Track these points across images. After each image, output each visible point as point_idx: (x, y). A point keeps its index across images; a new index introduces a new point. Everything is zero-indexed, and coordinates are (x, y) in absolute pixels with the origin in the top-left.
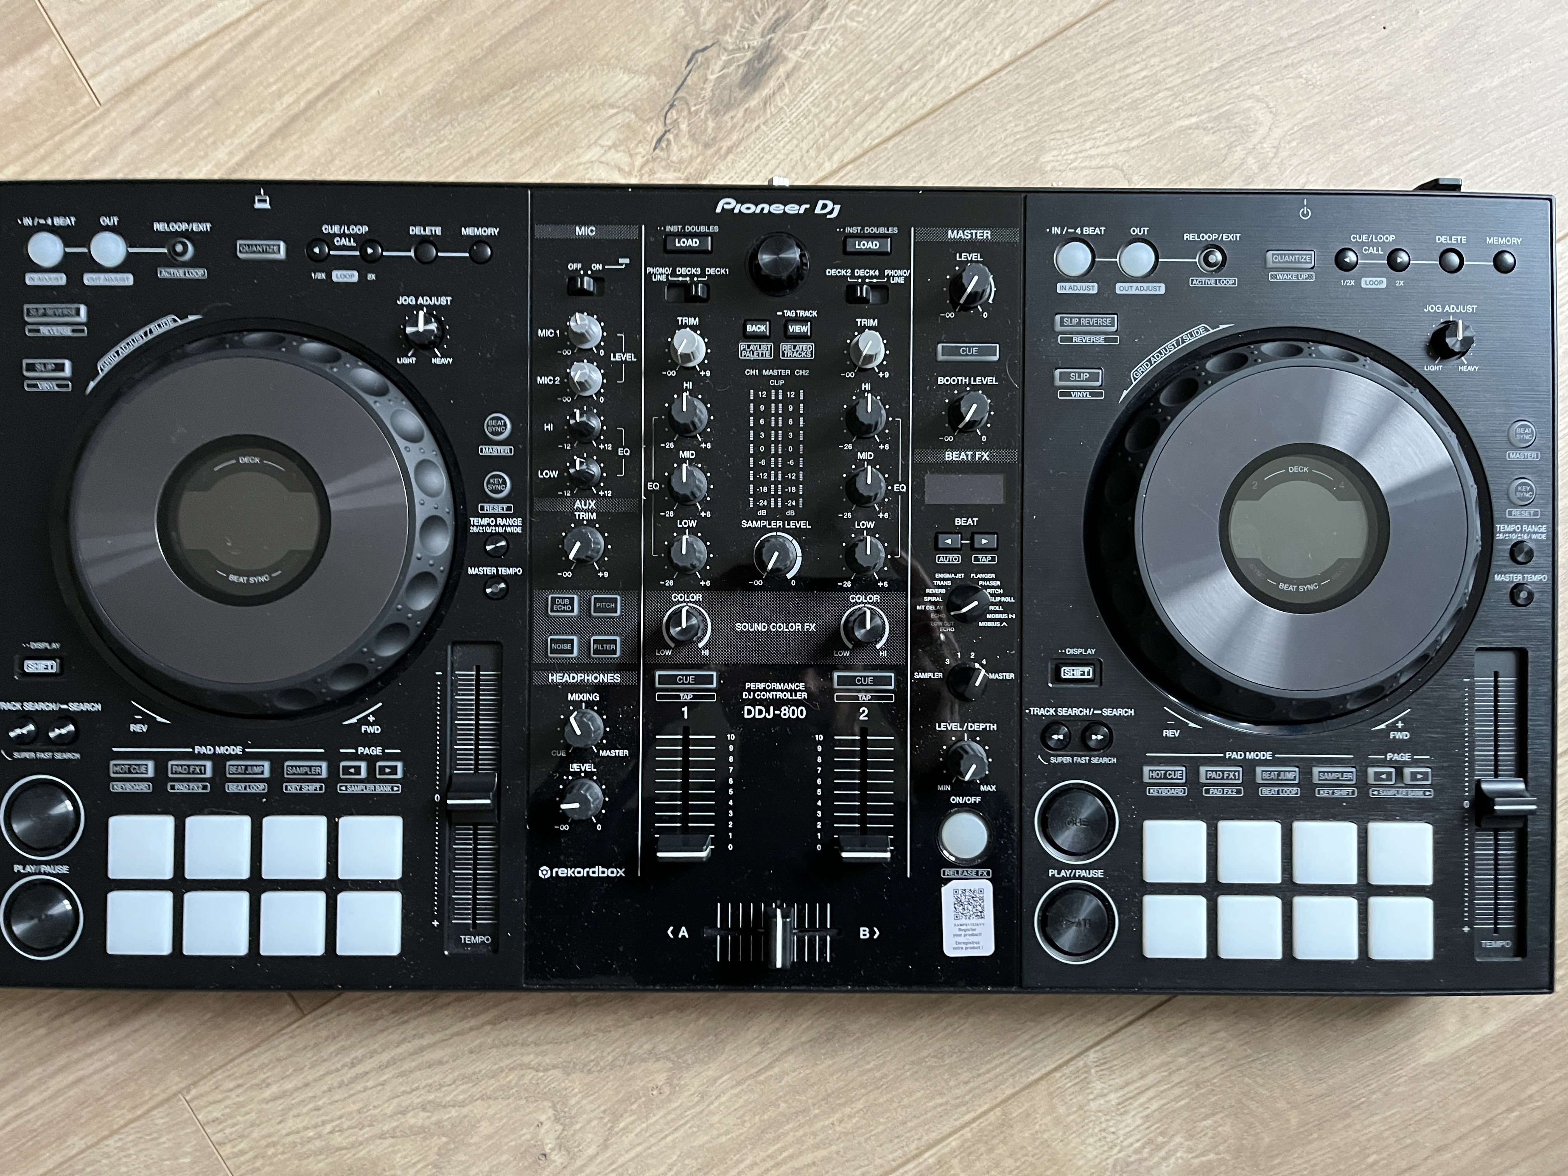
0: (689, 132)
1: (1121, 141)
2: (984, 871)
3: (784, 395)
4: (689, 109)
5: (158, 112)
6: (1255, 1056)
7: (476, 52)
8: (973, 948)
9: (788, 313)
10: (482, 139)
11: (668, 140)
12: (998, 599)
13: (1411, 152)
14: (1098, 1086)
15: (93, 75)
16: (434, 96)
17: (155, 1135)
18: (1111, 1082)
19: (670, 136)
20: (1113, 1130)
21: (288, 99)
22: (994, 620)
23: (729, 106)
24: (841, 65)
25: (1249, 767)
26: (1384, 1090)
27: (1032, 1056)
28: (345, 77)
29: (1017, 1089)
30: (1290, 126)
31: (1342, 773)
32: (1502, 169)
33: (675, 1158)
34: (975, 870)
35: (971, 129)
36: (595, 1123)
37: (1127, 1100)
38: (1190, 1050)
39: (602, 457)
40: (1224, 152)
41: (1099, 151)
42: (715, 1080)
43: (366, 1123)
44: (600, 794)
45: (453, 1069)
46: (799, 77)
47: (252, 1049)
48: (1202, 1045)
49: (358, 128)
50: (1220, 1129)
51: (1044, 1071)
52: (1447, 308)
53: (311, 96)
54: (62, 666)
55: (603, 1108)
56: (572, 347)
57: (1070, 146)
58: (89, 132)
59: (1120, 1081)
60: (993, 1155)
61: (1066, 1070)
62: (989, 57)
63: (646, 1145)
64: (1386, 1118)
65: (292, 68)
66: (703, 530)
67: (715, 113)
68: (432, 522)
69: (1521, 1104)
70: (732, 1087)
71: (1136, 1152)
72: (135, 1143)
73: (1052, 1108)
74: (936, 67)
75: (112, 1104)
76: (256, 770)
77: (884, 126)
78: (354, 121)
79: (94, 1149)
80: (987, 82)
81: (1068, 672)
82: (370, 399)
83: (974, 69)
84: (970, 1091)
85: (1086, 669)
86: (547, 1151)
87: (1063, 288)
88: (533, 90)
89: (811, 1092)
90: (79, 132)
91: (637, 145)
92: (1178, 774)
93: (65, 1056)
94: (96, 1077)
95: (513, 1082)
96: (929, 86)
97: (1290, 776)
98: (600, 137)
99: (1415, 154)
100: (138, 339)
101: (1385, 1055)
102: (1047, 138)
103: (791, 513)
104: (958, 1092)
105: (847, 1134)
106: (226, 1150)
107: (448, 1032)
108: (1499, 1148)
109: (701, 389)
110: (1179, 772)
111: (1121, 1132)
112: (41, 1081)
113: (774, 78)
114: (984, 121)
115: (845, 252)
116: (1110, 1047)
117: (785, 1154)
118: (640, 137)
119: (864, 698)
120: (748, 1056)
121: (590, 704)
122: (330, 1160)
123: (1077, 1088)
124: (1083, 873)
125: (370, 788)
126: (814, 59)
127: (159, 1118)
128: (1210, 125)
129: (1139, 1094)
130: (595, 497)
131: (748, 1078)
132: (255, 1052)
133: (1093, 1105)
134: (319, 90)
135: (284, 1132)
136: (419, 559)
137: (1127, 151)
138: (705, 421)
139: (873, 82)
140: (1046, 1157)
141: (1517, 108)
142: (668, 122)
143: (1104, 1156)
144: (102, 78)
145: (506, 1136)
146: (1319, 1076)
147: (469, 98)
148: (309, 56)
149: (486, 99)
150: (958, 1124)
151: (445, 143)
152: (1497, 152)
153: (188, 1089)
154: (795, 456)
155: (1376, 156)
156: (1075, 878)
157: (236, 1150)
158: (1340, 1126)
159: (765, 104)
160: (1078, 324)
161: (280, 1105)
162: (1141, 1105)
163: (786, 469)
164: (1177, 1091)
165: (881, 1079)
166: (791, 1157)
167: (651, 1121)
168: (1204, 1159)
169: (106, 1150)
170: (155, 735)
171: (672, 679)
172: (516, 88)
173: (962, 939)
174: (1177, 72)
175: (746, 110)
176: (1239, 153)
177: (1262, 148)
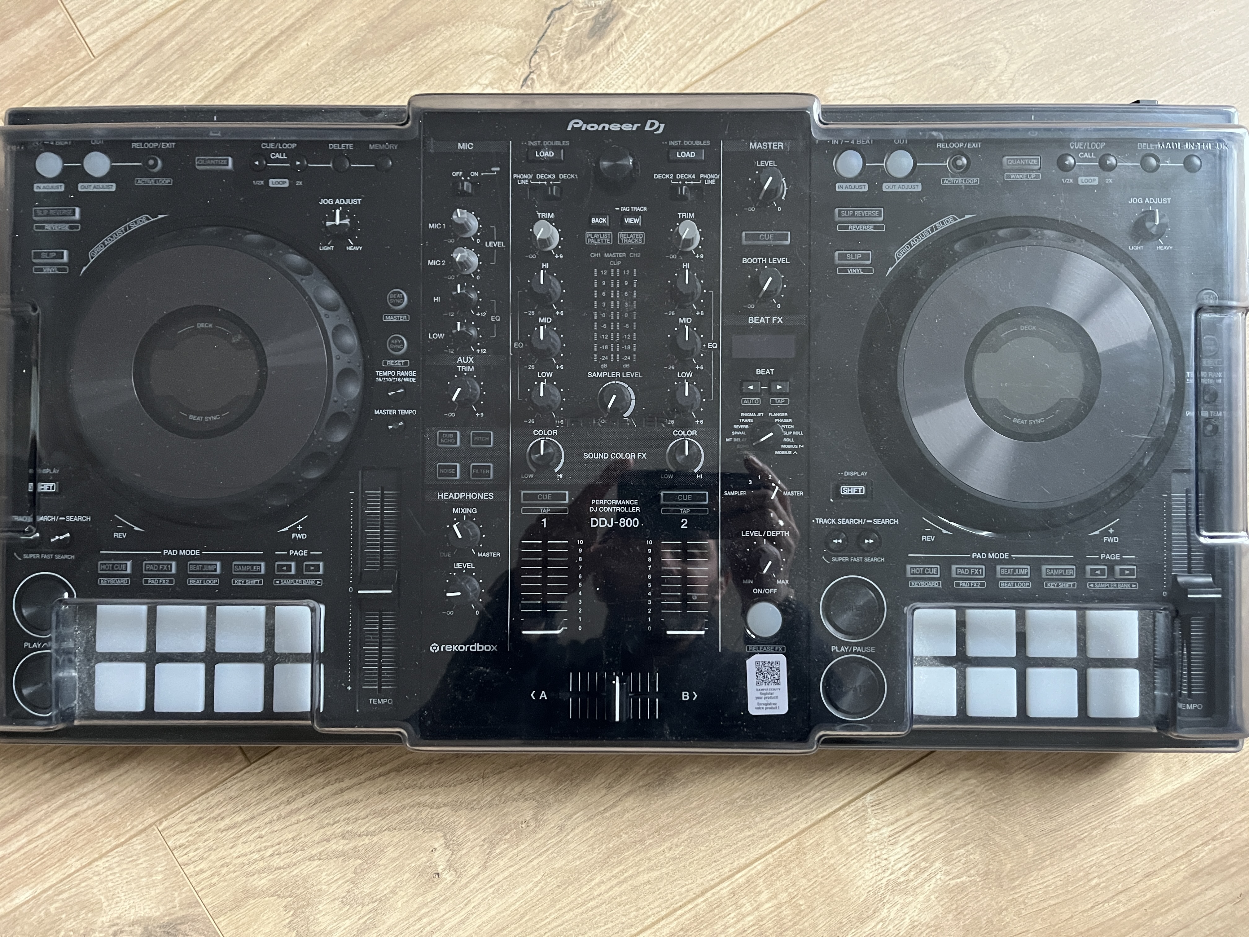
0: (549, 72)
1: (889, 75)
2: (780, 647)
3: (621, 273)
4: (549, 55)
5: (139, 62)
6: (999, 799)
7: (383, 12)
8: (772, 708)
9: (624, 209)
10: (387, 80)
11: (532, 79)
12: (790, 433)
13: (1120, 82)
14: (873, 822)
15: (89, 35)
16: (351, 46)
17: (135, 858)
18: (884, 819)
19: (534, 76)
20: (885, 857)
21: (238, 51)
22: (787, 449)
23: (580, 52)
24: (668, 18)
25: (991, 565)
26: (1103, 826)
27: (820, 798)
28: (282, 32)
29: (809, 824)
30: (1023, 62)
31: (1065, 569)
32: (1192, 95)
33: (539, 877)
34: (772, 647)
35: (770, 68)
36: (477, 849)
37: (897, 833)
38: (946, 794)
39: (480, 322)
40: (970, 83)
41: (871, 83)
42: (571, 816)
43: (299, 848)
44: (477, 586)
45: (366, 806)
46: (635, 29)
47: (211, 789)
48: (956, 789)
49: (291, 72)
50: (972, 857)
51: (830, 810)
52: (1147, 200)
53: (255, 49)
54: (60, 487)
55: (483, 837)
56: (455, 237)
57: (848, 81)
58: (86, 78)
59: (891, 818)
60: (791, 876)
61: (848, 809)
62: (784, 11)
63: (517, 867)
64: (1105, 849)
65: (242, 26)
66: (558, 379)
67: (570, 57)
68: (346, 373)
69: (1213, 839)
70: (584, 822)
71: (904, 874)
72: (119, 864)
73: (838, 839)
74: (743, 19)
75: (101, 833)
76: (210, 568)
77: (702, 66)
78: (288, 67)
79: (87, 869)
80: (782, 31)
81: (846, 490)
82: (298, 278)
83: (772, 20)
84: (772, 826)
85: (860, 488)
86: (440, 871)
87: (840, 187)
88: (427, 41)
89: (646, 827)
90: (78, 78)
91: (508, 84)
92: (934, 571)
93: (65, 795)
94: (89, 812)
95: (413, 817)
96: (737, 34)
97: (1023, 572)
98: (479, 77)
99: (1123, 84)
100: (119, 233)
101: (1104, 798)
102: (830, 74)
103: (627, 366)
104: (763, 826)
105: (674, 859)
106: (189, 870)
107: (362, 777)
108: (1195, 875)
109: (556, 268)
110: (935, 570)
111: (892, 859)
112: (47, 815)
113: (615, 30)
114: (780, 62)
115: (669, 161)
116: (883, 791)
117: (626, 875)
118: (511, 77)
119: (685, 511)
120: (598, 797)
121: (470, 517)
122: (271, 877)
123: (857, 823)
124: (859, 649)
125: (298, 582)
126: (646, 14)
127: (138, 844)
128: (959, 63)
129: (906, 828)
130: (474, 354)
131: (597, 814)
132: (213, 792)
133: (869, 838)
134: (262, 43)
135: (235, 855)
136: (336, 402)
137: (893, 83)
138: (559, 294)
139: (693, 31)
140: (833, 878)
141: (1204, 47)
142: (532, 65)
143: (879, 877)
144: (94, 37)
145: (407, 859)
146: (1049, 814)
147: (378, 48)
148: (255, 17)
149: (391, 48)
150: (762, 851)
151: (359, 83)
152: (1188, 81)
153: (160, 821)
154: (630, 321)
155: (1091, 86)
156: (852, 653)
157: (197, 869)
158: (1068, 855)
159: (608, 50)
160: (853, 215)
161: (232, 834)
162: (908, 837)
163: (623, 331)
164: (937, 826)
165: (701, 815)
166: (631, 877)
167: (520, 848)
168: (959, 880)
169: (96, 869)
170: (133, 541)
171: (534, 497)
172: (415, 39)
173: (763, 701)
174: (933, 21)
175: (593, 55)
176: (982, 83)
177: (1001, 80)
